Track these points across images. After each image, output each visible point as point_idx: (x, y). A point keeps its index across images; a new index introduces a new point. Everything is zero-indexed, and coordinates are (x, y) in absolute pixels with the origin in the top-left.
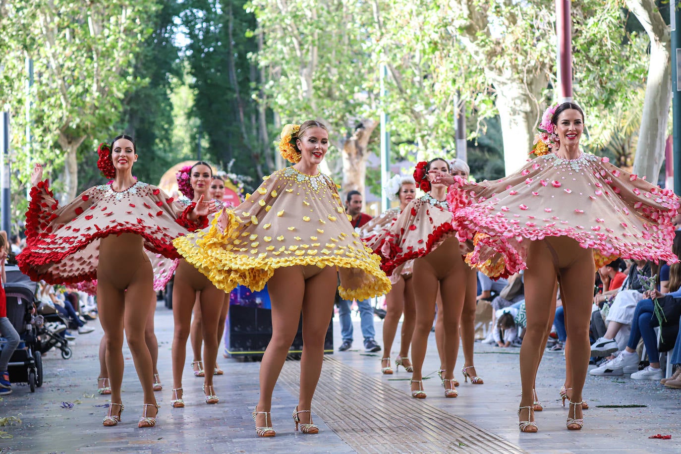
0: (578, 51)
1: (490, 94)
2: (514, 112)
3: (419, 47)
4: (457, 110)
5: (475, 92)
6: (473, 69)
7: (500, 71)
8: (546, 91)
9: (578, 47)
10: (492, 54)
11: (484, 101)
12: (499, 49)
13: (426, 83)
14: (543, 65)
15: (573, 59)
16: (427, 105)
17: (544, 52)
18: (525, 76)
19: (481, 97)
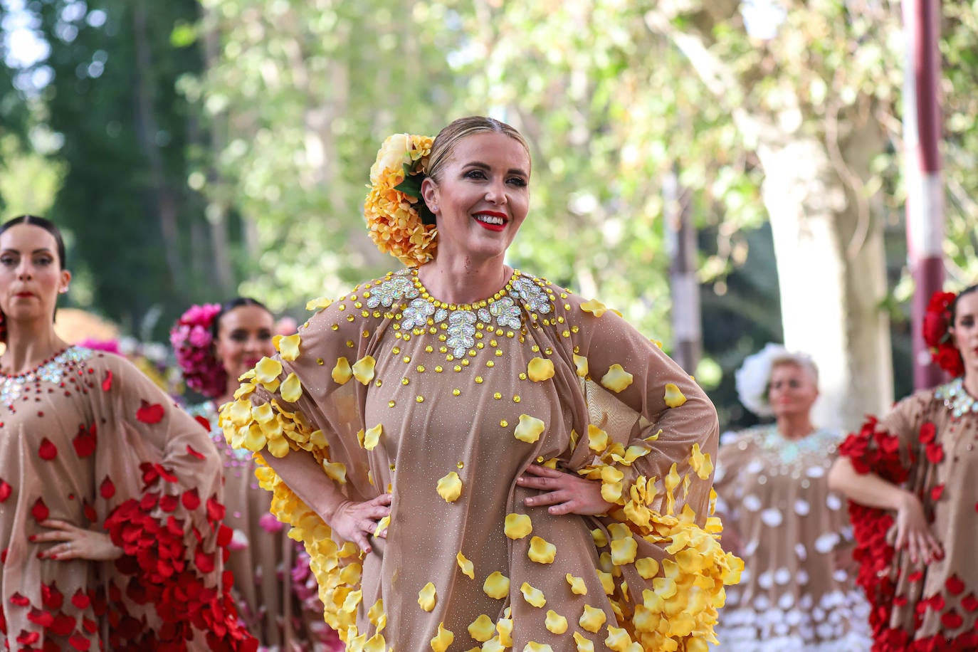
0: (957, 67)
1: (749, 168)
2: (808, 211)
3: (581, 62)
4: (673, 209)
5: (715, 166)
6: (711, 113)
7: (773, 115)
8: (881, 163)
9: (954, 57)
10: (752, 78)
11: (735, 188)
12: (768, 65)
13: (601, 146)
14: (874, 101)
15: (945, 86)
16: (604, 198)
17: (877, 71)
18: (832, 128)
19: (730, 176)
